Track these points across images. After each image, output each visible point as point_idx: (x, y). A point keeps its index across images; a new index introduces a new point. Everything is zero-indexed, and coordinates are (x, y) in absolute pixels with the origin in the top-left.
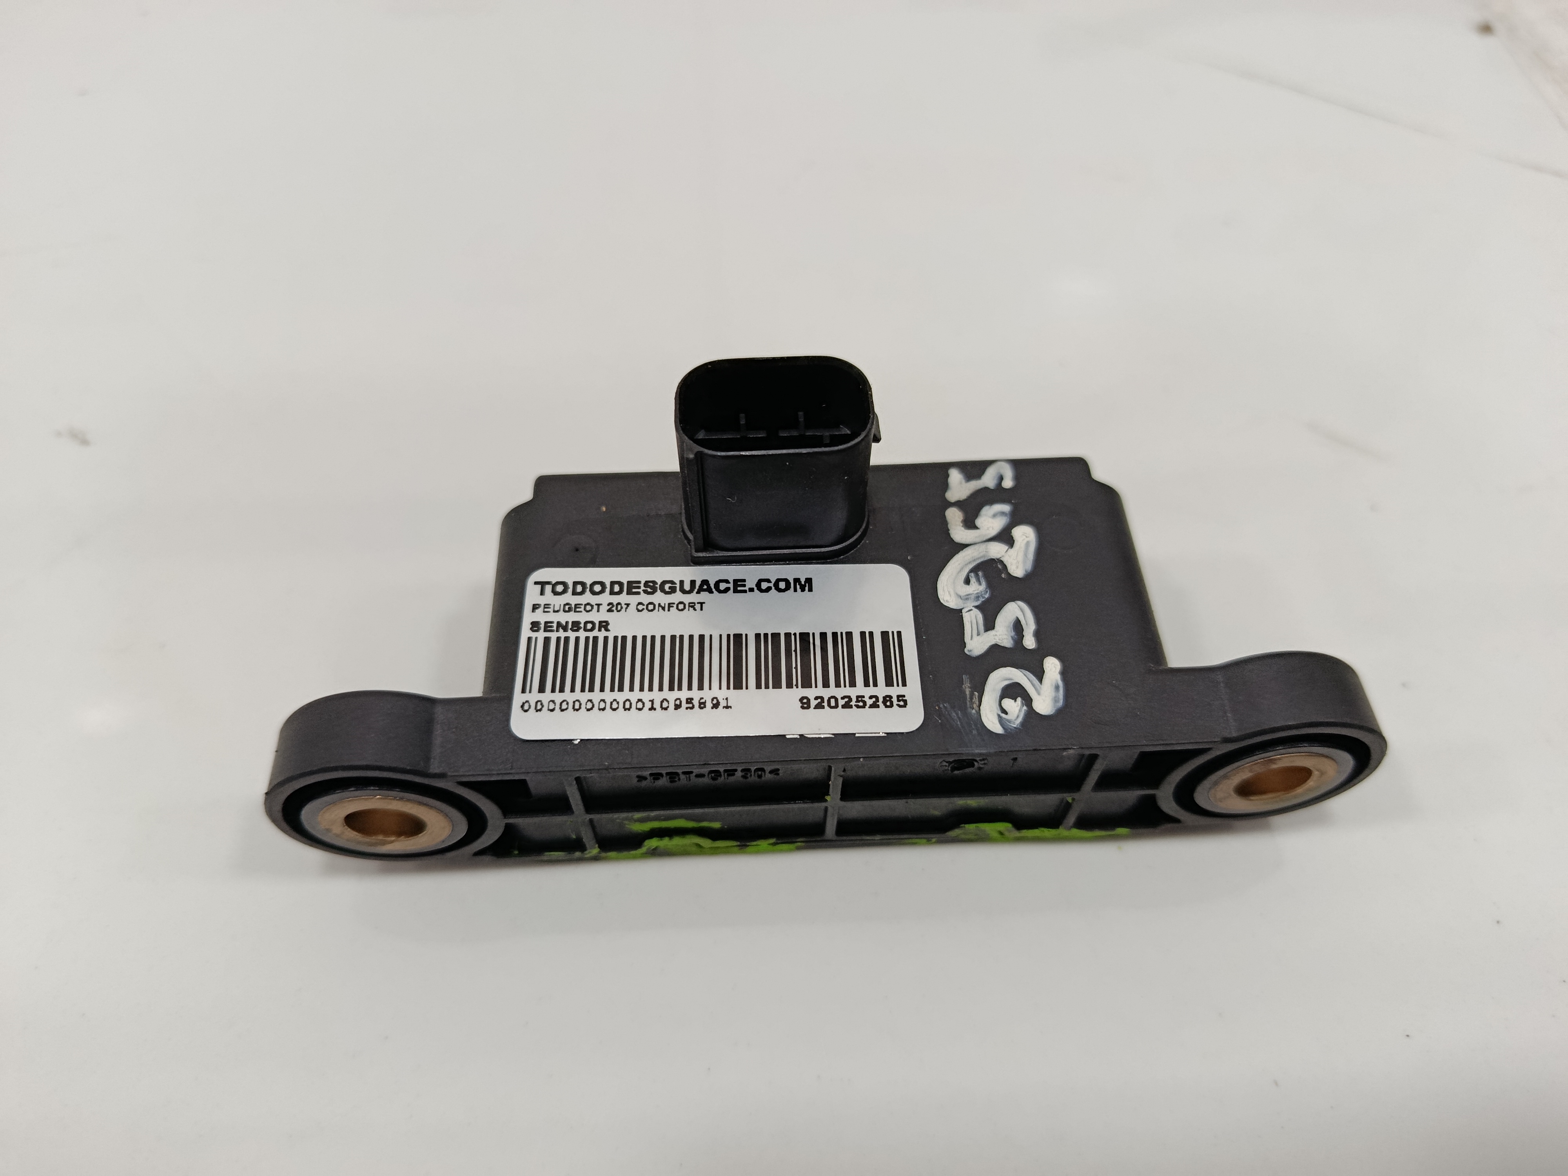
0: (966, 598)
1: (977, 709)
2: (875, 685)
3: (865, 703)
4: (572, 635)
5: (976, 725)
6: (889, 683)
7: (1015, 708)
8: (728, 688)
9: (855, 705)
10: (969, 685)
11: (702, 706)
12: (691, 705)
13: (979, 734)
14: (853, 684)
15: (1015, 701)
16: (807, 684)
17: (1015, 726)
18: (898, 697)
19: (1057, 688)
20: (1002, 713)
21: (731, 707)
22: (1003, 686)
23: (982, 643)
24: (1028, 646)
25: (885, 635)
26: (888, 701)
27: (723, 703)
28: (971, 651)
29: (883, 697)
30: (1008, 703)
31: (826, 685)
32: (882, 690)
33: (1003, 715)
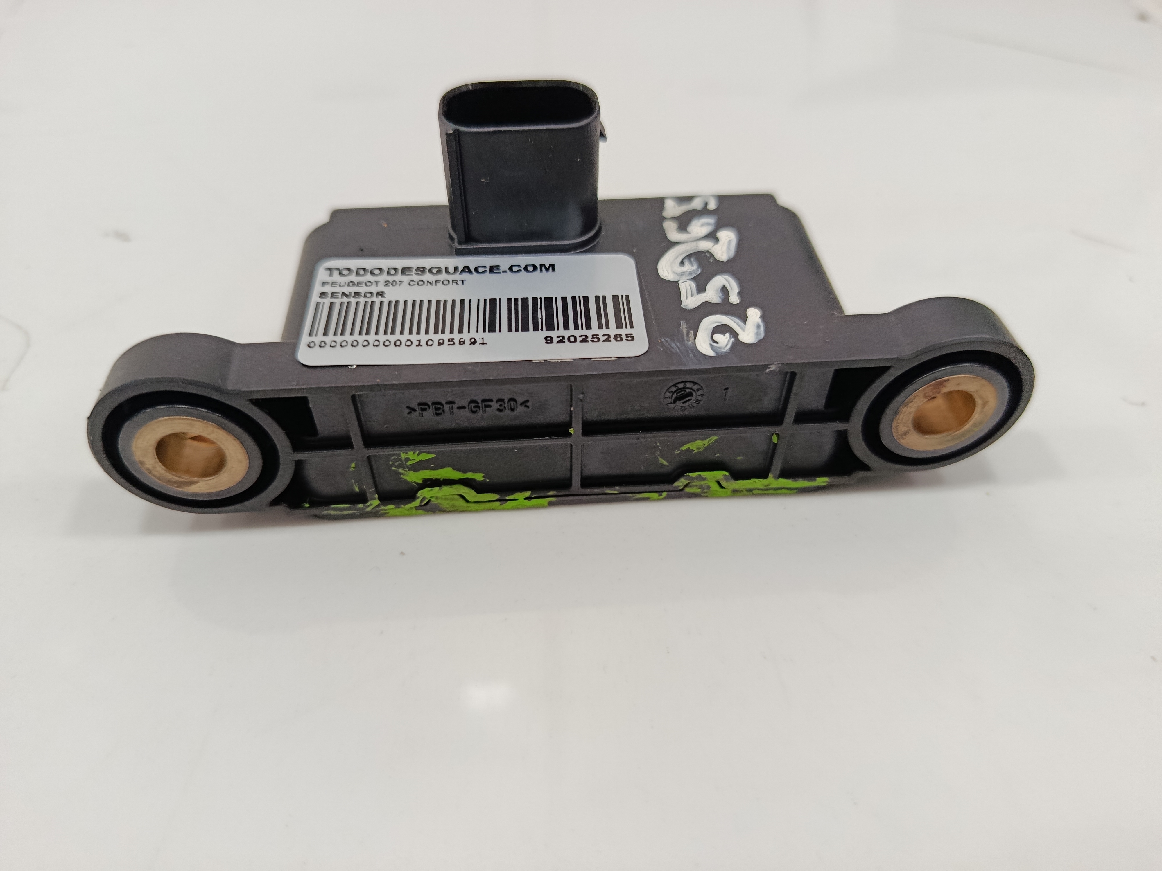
0: (682, 274)
1: (693, 341)
2: (608, 327)
3: (599, 339)
4: (353, 301)
5: (692, 351)
6: (619, 326)
7: (724, 341)
8: (484, 331)
9: (591, 341)
10: (686, 327)
11: (462, 343)
12: (452, 343)
13: (695, 356)
14: (589, 327)
15: (725, 335)
16: (550, 327)
17: (725, 351)
18: (627, 335)
19: (758, 327)
20: (714, 343)
21: (486, 344)
22: (714, 326)
23: (695, 301)
24: (733, 302)
25: (615, 298)
26: (618, 337)
27: (479, 341)
28: (686, 306)
29: (615, 335)
30: (717, 337)
31: (566, 327)
32: (613, 331)
33: (715, 344)
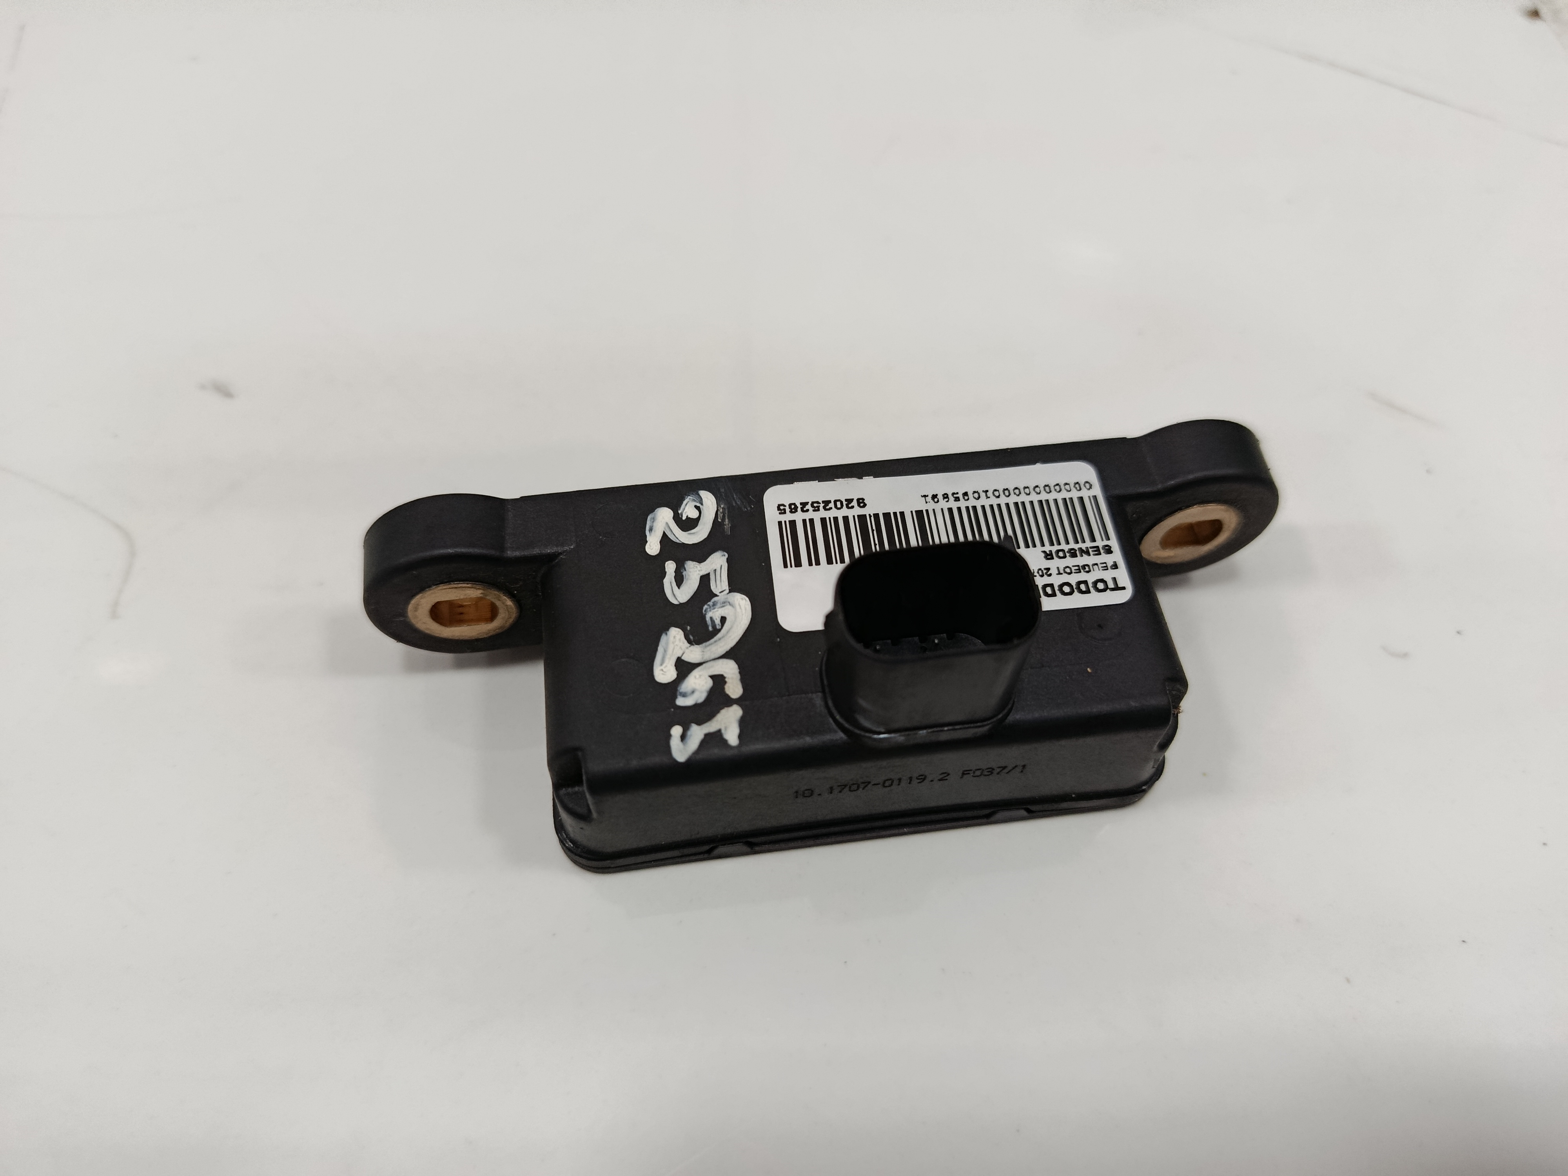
0: (724, 604)
1: (719, 508)
2: (804, 521)
3: (812, 505)
4: (1072, 545)
5: (721, 495)
6: (793, 523)
7: (688, 510)
8: (927, 511)
9: (820, 503)
10: (725, 527)
11: (945, 496)
12: (955, 496)
13: (719, 489)
14: (823, 520)
15: (687, 516)
16: (862, 518)
17: (689, 497)
18: (785, 513)
19: (651, 530)
20: (699, 507)
21: (922, 496)
22: (696, 528)
23: (712, 563)
24: (672, 563)
25: (798, 564)
26: (794, 509)
27: (929, 499)
28: (722, 556)
29: (797, 511)
30: (694, 514)
31: (846, 519)
32: (799, 517)
33: (698, 505)
